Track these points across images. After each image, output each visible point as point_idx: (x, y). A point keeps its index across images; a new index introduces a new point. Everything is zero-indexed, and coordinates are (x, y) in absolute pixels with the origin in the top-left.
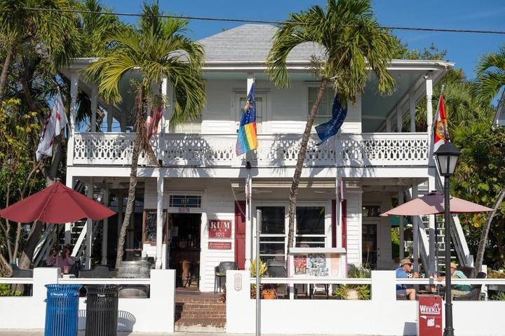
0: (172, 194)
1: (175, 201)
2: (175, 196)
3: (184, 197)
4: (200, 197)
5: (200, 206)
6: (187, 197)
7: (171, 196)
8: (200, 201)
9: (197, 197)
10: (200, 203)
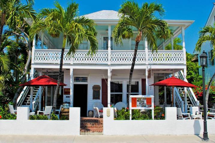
0: (76, 76)
1: (77, 79)
2: (76, 77)
3: (80, 77)
4: (87, 77)
5: (87, 81)
6: (82, 77)
7: (75, 77)
8: (87, 79)
9: (86, 77)
10: (87, 80)
